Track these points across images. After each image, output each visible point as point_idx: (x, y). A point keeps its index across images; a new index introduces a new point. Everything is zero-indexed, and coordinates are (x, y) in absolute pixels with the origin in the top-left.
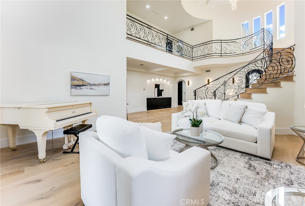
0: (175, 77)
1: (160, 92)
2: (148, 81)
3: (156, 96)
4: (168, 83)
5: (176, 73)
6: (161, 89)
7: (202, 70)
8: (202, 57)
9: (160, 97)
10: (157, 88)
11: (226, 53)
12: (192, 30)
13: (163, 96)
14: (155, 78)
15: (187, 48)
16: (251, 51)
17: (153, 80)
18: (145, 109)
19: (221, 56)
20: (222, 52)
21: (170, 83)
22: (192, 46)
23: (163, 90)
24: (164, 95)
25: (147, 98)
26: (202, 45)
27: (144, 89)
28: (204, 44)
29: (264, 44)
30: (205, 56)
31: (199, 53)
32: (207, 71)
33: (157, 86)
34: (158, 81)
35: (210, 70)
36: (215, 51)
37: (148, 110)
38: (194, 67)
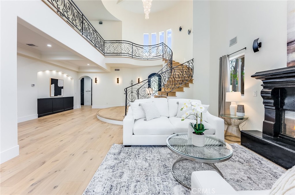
0: (78, 72)
1: (58, 90)
2: (40, 73)
3: (53, 95)
4: (69, 78)
5: (79, 68)
6: (59, 85)
7: (111, 68)
8: (115, 54)
9: (59, 96)
10: (53, 85)
11: (136, 55)
12: (100, 23)
13: (62, 95)
14: (51, 71)
15: (100, 40)
16: (153, 58)
17: (48, 72)
18: (35, 115)
19: (132, 57)
20: (133, 55)
21: (72, 79)
22: (104, 41)
23: (62, 88)
24: (64, 94)
25: (38, 99)
26: (115, 42)
27: (34, 85)
28: (117, 42)
29: (163, 55)
30: (119, 54)
31: (112, 50)
32: (116, 70)
33: (54, 81)
34: (55, 74)
35: (119, 69)
36: (127, 52)
37: (39, 117)
38: (106, 64)
